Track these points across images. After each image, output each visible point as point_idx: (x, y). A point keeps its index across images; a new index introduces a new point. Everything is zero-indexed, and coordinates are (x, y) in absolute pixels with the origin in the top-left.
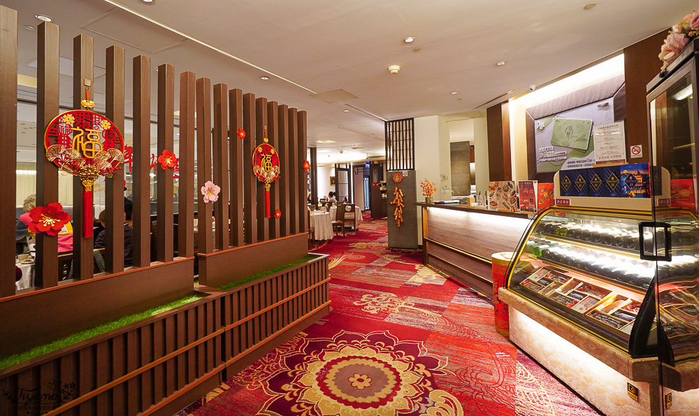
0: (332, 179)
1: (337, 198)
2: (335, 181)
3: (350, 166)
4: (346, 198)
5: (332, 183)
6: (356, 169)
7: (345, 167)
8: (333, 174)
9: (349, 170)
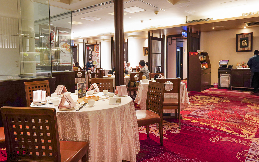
0: (145, 49)
1: (150, 69)
2: (148, 51)
3: (164, 36)
4: (159, 69)
5: (145, 54)
6: (169, 39)
7: (159, 37)
8: (146, 45)
9: (162, 40)
